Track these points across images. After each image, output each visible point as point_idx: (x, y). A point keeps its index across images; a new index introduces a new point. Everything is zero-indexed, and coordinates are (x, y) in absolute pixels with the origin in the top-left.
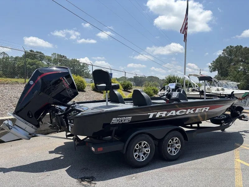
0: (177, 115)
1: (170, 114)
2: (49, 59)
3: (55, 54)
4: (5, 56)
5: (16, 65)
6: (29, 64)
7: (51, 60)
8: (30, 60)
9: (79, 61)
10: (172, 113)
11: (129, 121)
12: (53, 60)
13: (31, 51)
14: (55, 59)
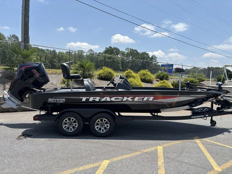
0: (111, 101)
1: (103, 100)
2: (123, 54)
3: (128, 48)
4: (92, 52)
5: (99, 60)
6: (108, 58)
7: (124, 54)
8: (108, 55)
9: (148, 54)
10: (106, 99)
11: (63, 102)
12: (126, 54)
13: (110, 47)
14: (127, 53)
